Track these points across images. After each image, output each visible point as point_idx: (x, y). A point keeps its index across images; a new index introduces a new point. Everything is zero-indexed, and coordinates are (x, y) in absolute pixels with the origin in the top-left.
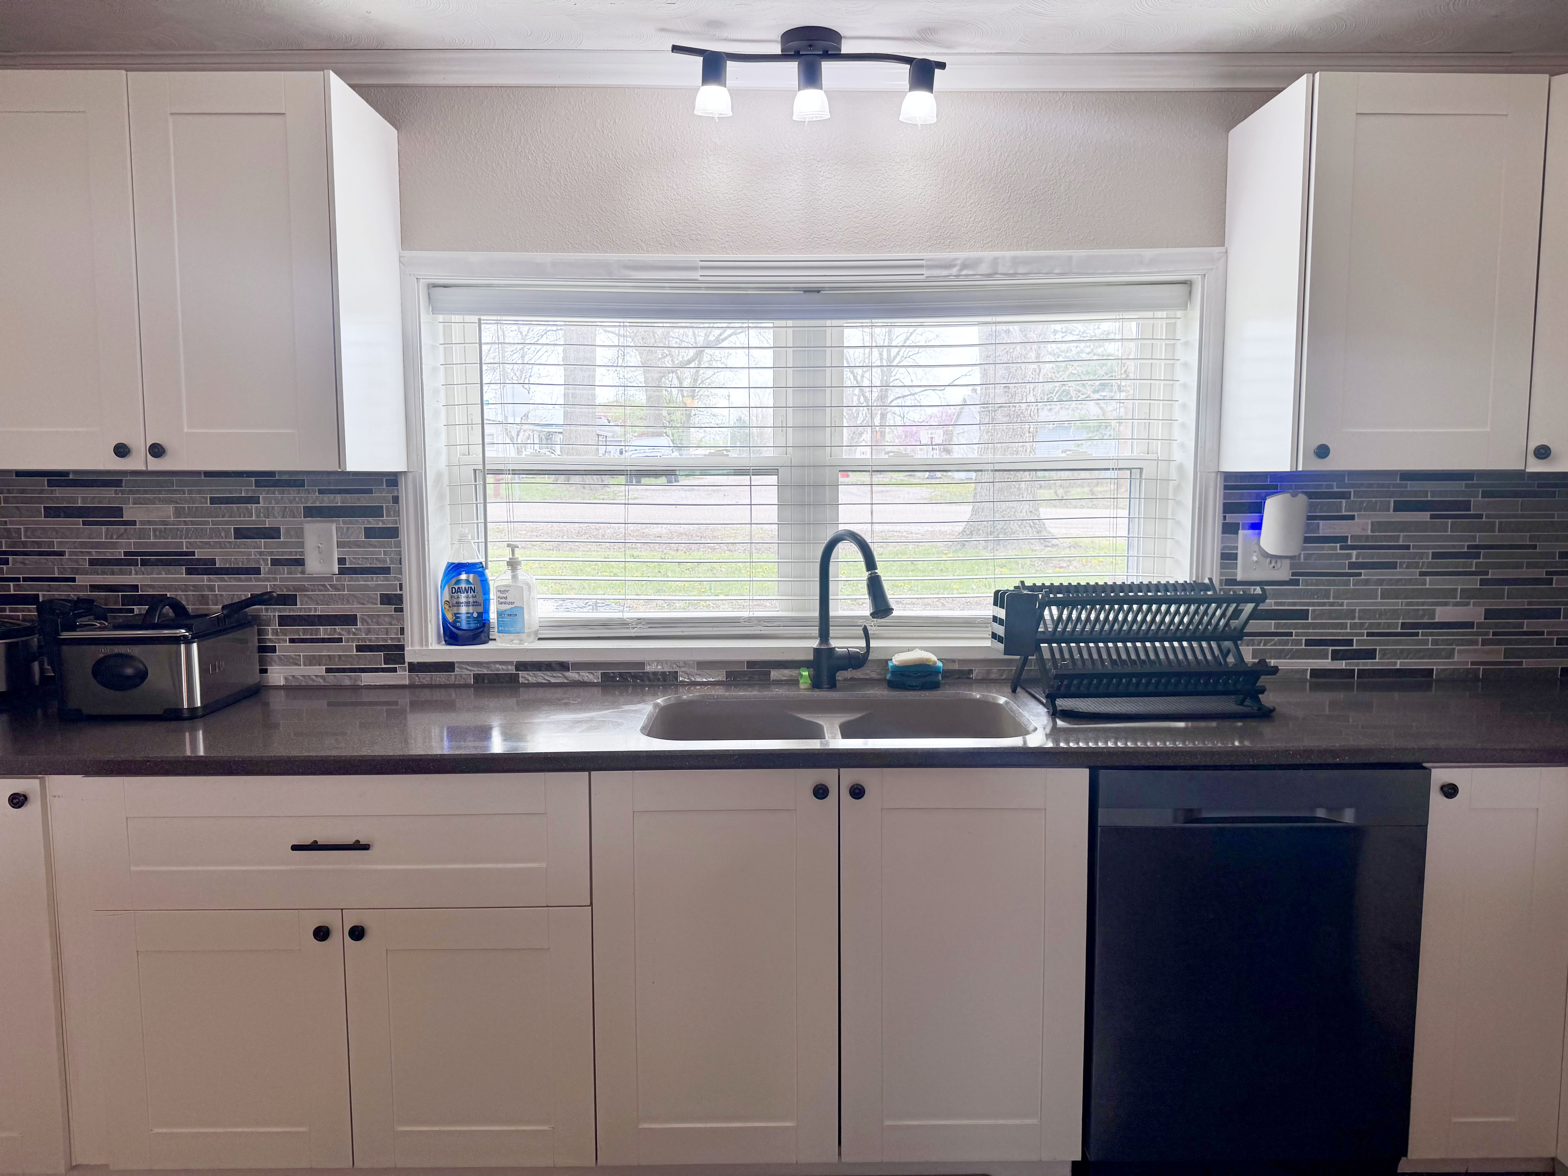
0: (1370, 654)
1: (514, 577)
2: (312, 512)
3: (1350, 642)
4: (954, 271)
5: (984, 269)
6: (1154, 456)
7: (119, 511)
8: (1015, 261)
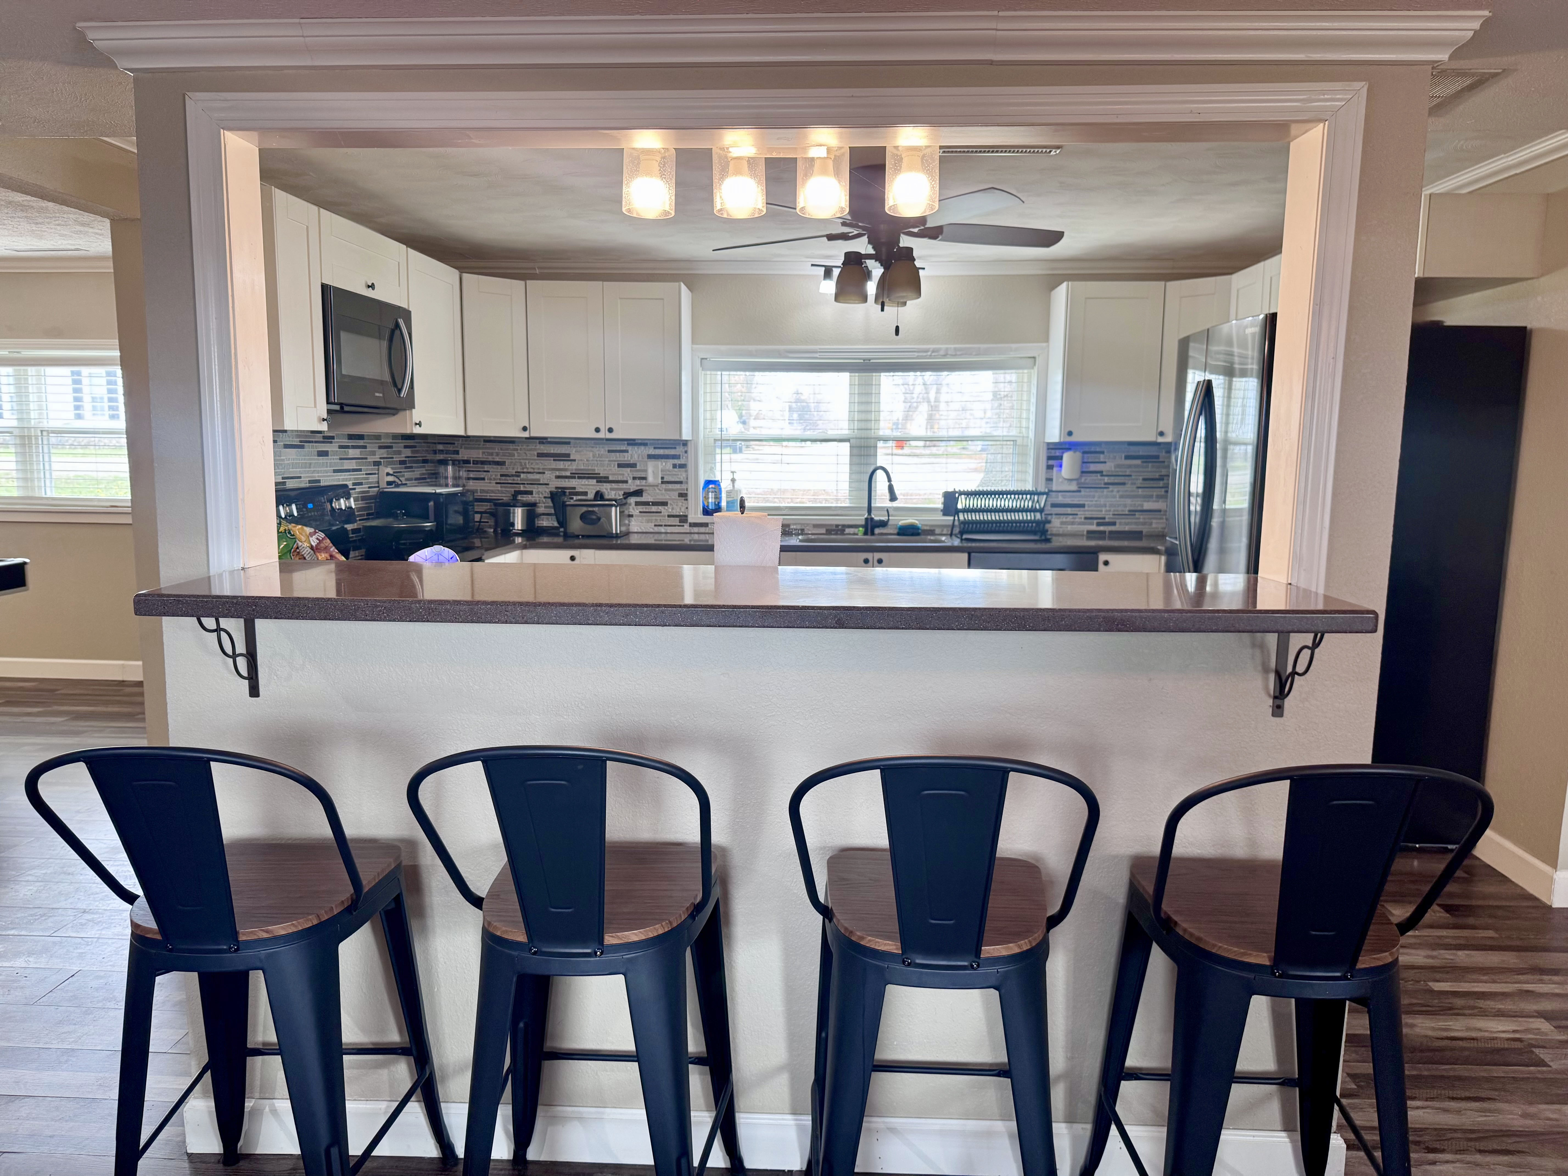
0: (1114, 524)
1: (734, 486)
2: (650, 457)
3: (1104, 518)
4: (929, 353)
5: (942, 353)
6: (1021, 435)
7: (568, 455)
8: (955, 349)
